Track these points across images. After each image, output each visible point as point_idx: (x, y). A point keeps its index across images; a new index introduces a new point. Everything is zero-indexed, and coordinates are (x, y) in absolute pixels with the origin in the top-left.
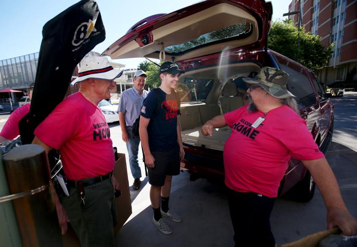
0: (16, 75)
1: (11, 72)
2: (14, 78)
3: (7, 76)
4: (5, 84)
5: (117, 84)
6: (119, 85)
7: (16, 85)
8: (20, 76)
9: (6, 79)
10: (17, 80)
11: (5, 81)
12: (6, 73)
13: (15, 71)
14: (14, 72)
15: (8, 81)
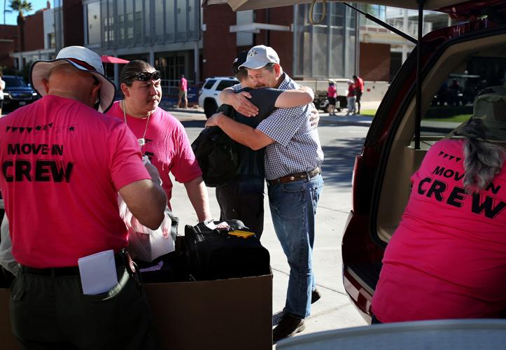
0: (131, 18)
1: (121, 11)
2: (127, 24)
3: (111, 21)
4: (106, 40)
5: (393, 50)
6: (400, 55)
7: (127, 43)
8: (140, 19)
9: (108, 28)
10: (131, 31)
11: (106, 33)
12: (111, 13)
13: (130, 9)
14: (128, 12)
15: (111, 33)
